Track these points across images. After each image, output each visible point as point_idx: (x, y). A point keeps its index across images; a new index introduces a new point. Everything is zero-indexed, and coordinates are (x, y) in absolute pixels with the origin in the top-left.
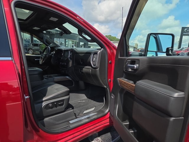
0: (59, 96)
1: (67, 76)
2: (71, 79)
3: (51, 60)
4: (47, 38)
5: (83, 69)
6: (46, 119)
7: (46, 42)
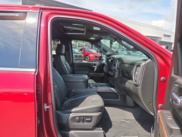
0: (88, 111)
1: (112, 87)
2: (116, 92)
3: (104, 68)
4: (104, 47)
5: (127, 83)
6: (72, 132)
7: (103, 50)
